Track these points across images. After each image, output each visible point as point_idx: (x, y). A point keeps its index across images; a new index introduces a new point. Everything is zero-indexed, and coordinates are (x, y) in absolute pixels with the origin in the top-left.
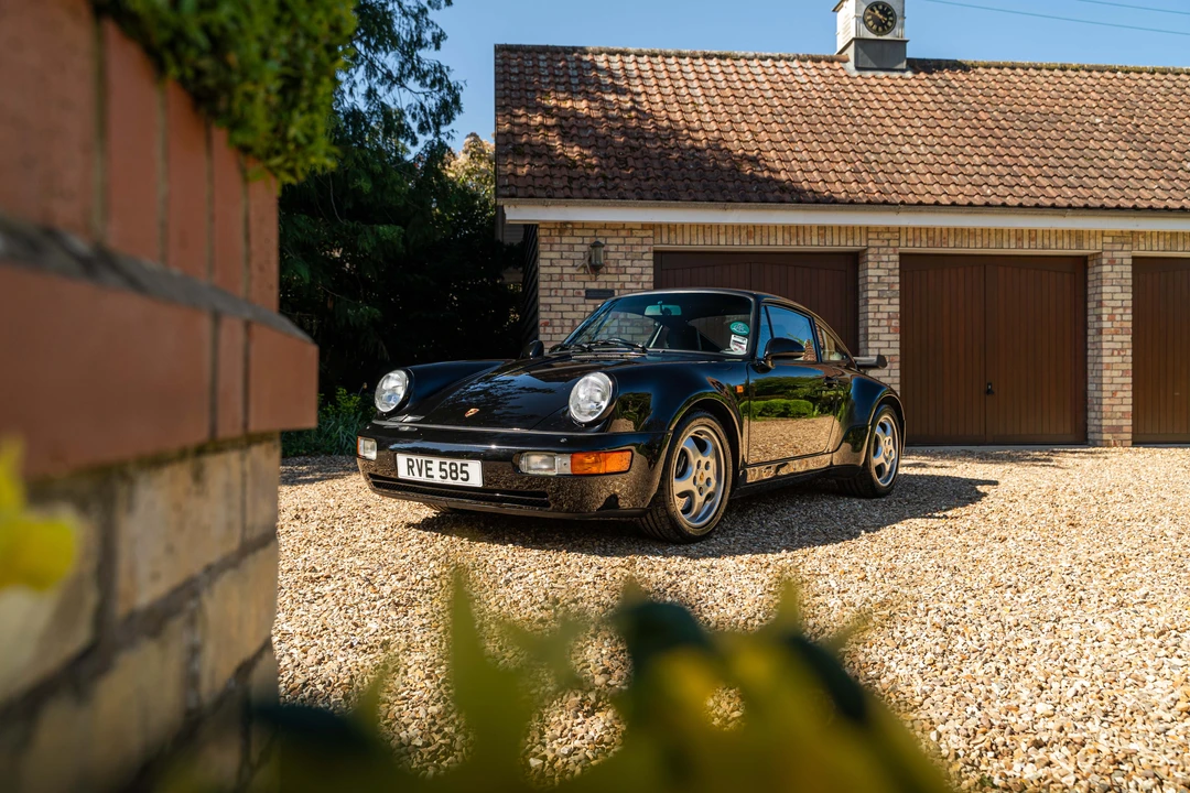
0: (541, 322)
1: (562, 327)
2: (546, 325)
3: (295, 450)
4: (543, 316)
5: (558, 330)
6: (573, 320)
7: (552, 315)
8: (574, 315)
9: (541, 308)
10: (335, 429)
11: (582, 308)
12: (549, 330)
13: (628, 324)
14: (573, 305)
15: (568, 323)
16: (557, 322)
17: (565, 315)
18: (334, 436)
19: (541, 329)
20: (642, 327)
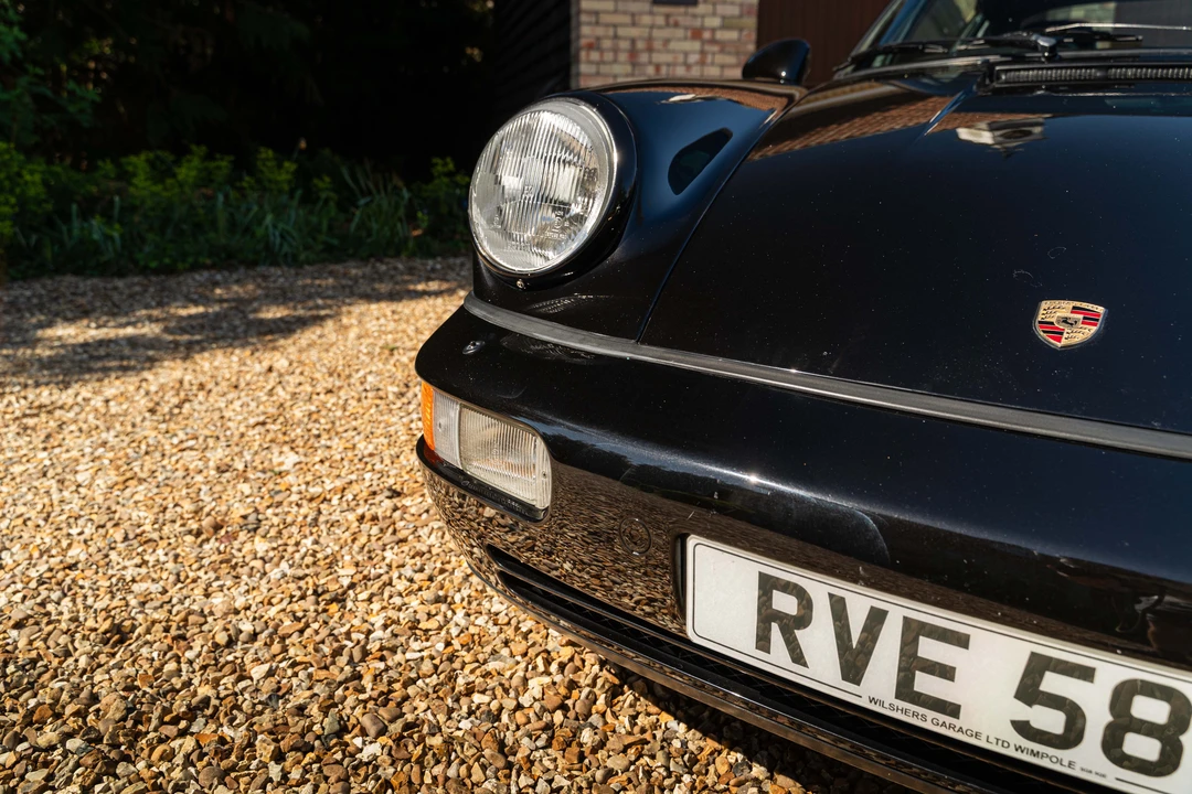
0: (583, 42)
1: (616, 50)
2: (590, 47)
3: (190, 260)
4: (586, 31)
5: (609, 56)
6: (633, 41)
7: (600, 31)
8: (634, 32)
9: (584, 18)
10: (260, 220)
11: (646, 20)
12: (595, 56)
13: (716, 48)
14: (633, 15)
15: (625, 45)
16: (607, 44)
17: (621, 32)
18: (260, 232)
19: (583, 54)
20: (737, 54)
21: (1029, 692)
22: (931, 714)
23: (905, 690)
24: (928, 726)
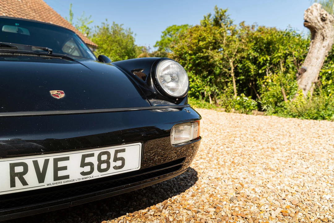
21: (83, 165)
22: (62, 181)
23: (56, 178)
24: (63, 184)
